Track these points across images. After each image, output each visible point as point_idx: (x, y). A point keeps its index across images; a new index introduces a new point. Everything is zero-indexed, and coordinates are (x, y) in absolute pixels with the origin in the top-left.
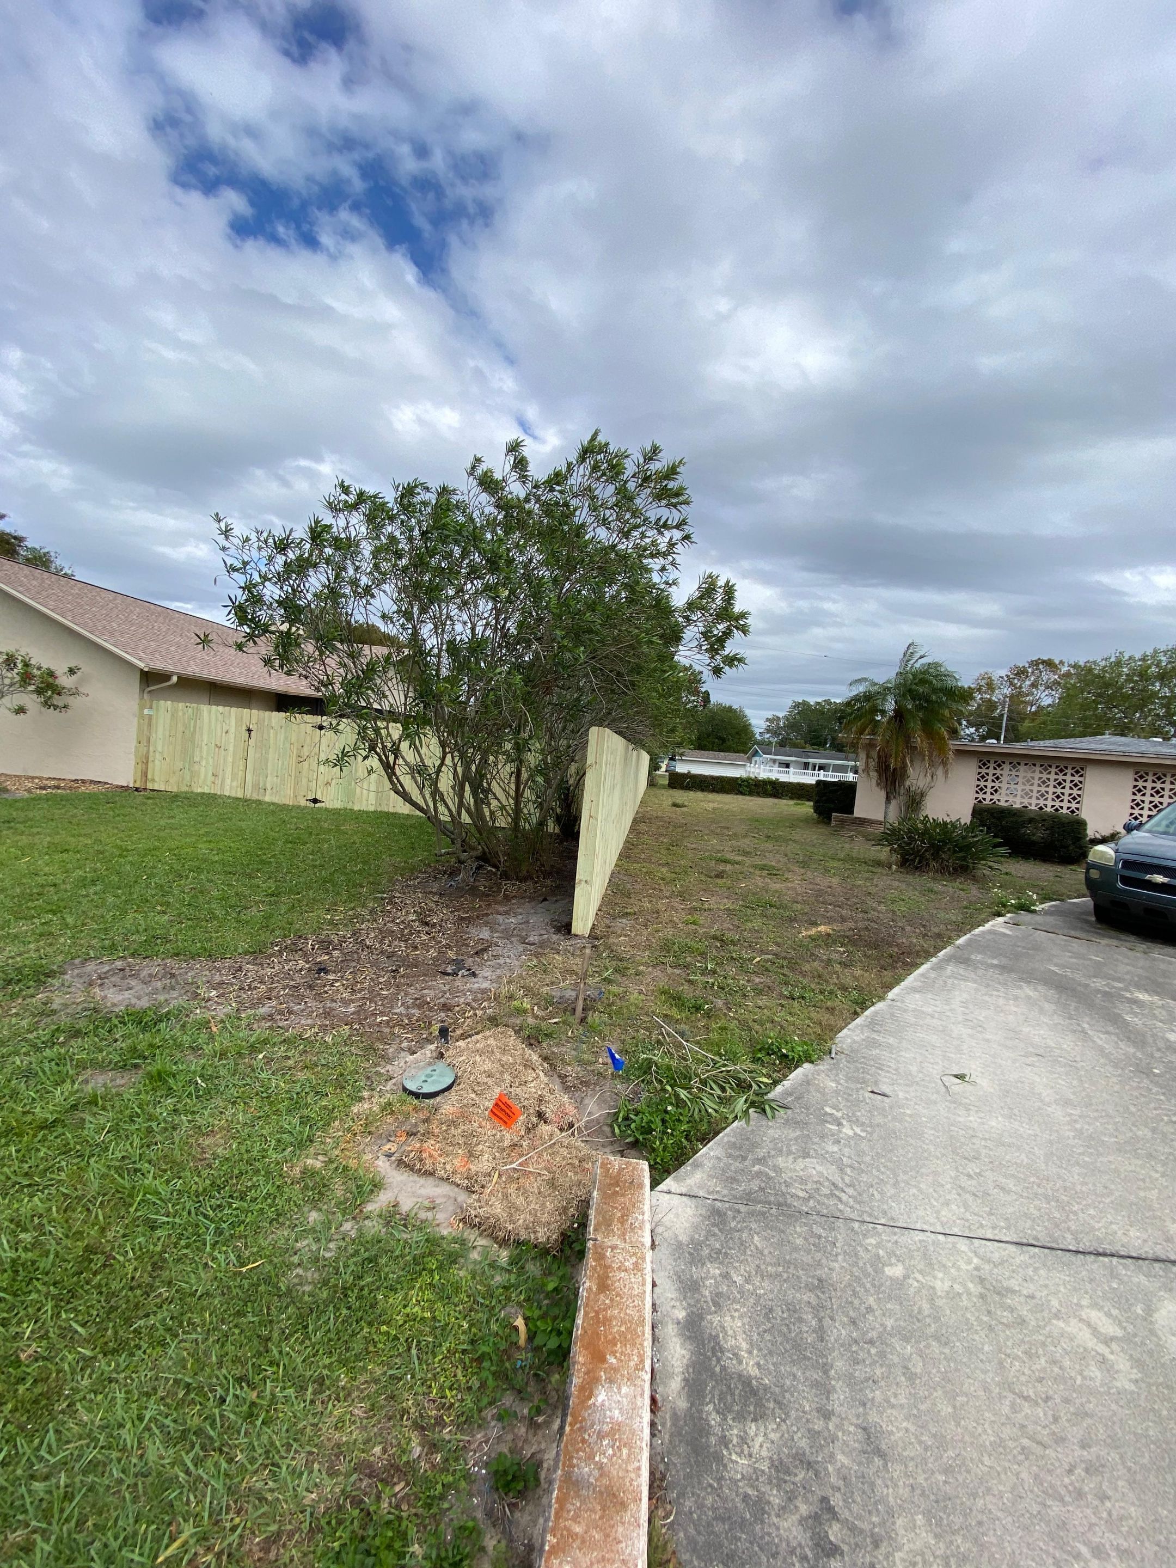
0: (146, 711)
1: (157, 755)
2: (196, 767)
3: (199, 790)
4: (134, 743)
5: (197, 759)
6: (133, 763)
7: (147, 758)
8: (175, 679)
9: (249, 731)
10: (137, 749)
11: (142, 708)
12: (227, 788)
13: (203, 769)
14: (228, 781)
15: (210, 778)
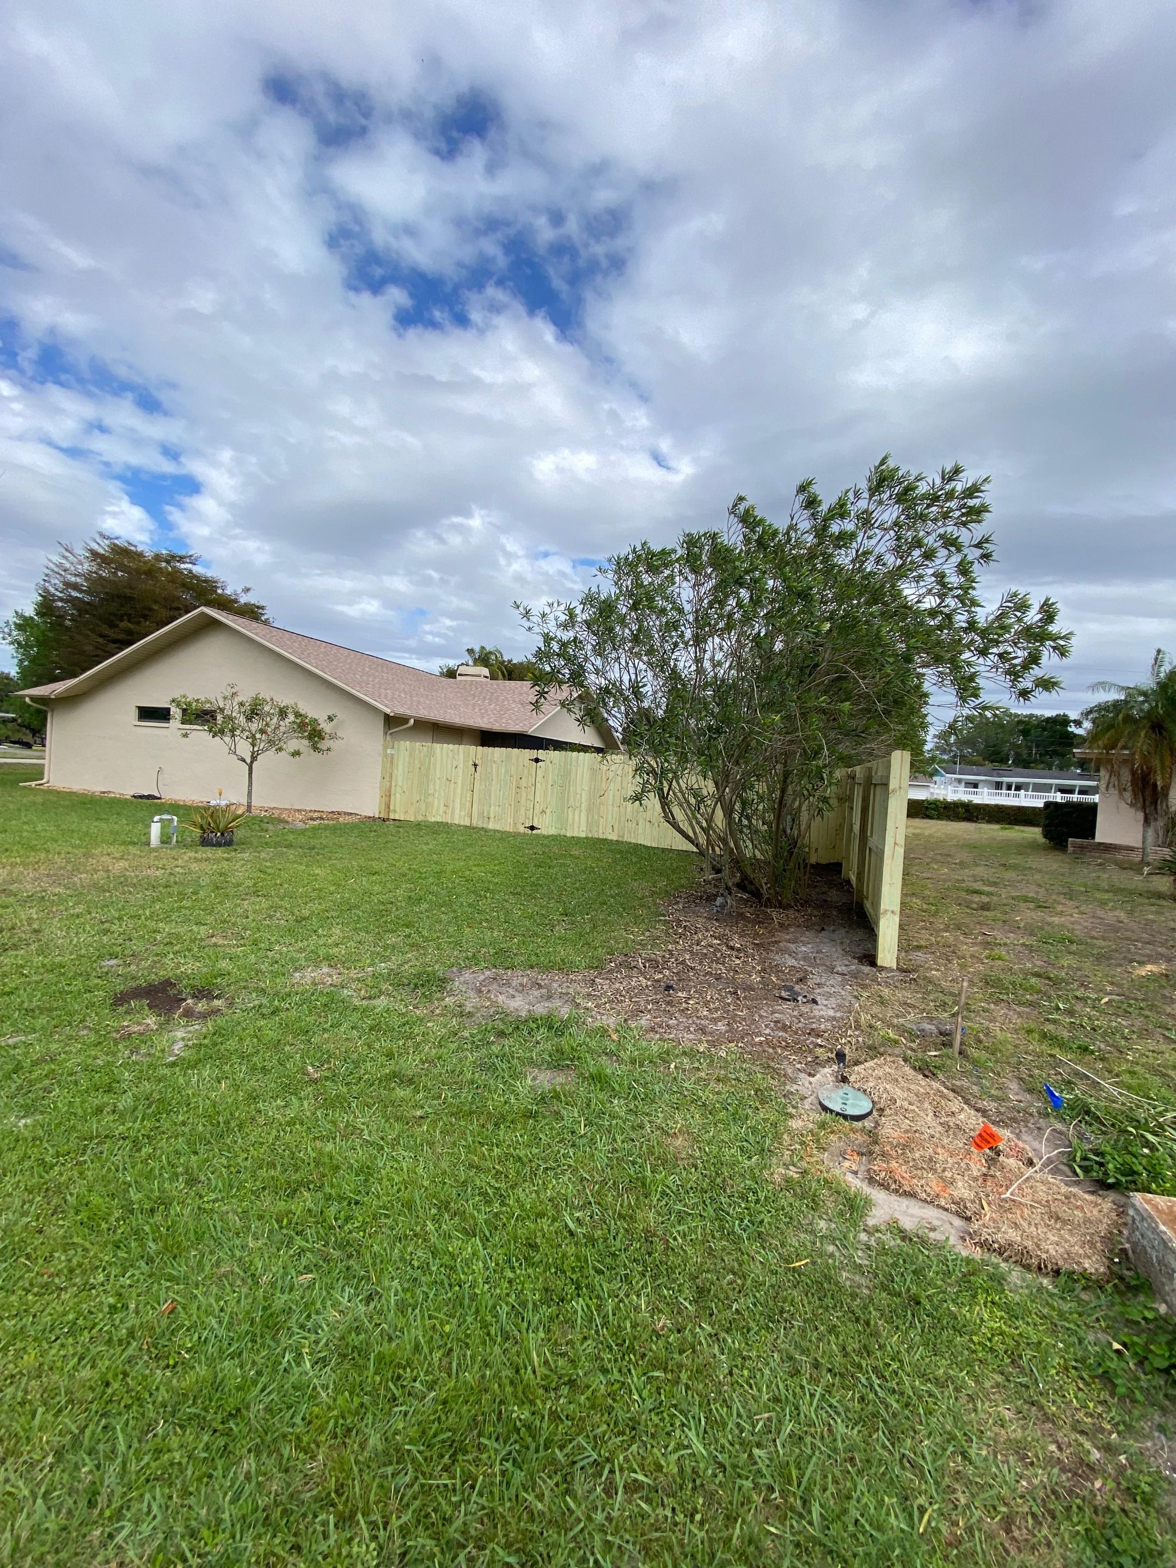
0: (389, 751)
1: (399, 789)
2: (430, 799)
3: (433, 820)
4: (379, 778)
5: (431, 792)
6: (378, 796)
7: (390, 791)
8: (412, 721)
9: (475, 765)
10: (381, 786)
11: (385, 748)
12: (457, 816)
13: (436, 802)
14: (457, 811)
15: (442, 808)
